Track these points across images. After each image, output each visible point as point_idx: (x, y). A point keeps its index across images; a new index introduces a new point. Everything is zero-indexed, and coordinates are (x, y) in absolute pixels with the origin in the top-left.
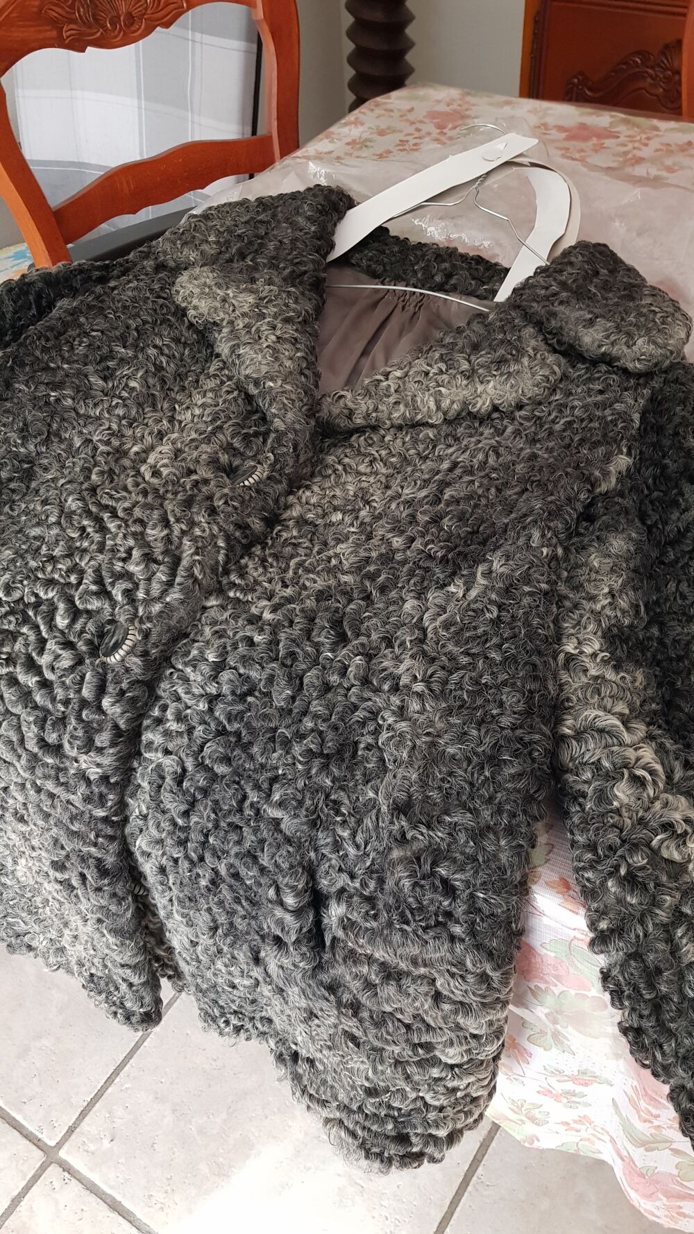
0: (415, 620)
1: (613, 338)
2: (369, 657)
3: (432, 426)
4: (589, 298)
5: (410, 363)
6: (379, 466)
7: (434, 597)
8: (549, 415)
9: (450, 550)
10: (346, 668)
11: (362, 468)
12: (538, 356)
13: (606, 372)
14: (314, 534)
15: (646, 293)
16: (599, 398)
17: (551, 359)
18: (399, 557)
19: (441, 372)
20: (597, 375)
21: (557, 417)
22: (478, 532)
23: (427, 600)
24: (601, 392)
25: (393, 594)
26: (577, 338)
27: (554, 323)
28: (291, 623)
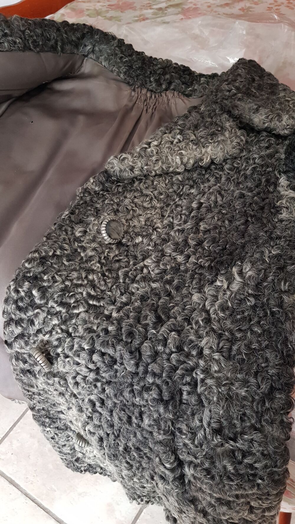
0: (201, 307)
1: (270, 117)
2: (179, 332)
3: (179, 173)
4: (253, 96)
5: (161, 137)
6: (155, 202)
7: (208, 290)
8: (242, 165)
9: (212, 261)
10: (166, 340)
11: (145, 204)
12: (233, 130)
13: (266, 136)
14: (128, 251)
15: (281, 89)
16: (268, 151)
17: (239, 133)
18: (182, 268)
19: (180, 141)
20: (262, 138)
21: (246, 166)
22: (225, 248)
23: (205, 293)
24: (267, 148)
25: (184, 291)
26: (251, 120)
27: (236, 112)
28: (128, 317)
